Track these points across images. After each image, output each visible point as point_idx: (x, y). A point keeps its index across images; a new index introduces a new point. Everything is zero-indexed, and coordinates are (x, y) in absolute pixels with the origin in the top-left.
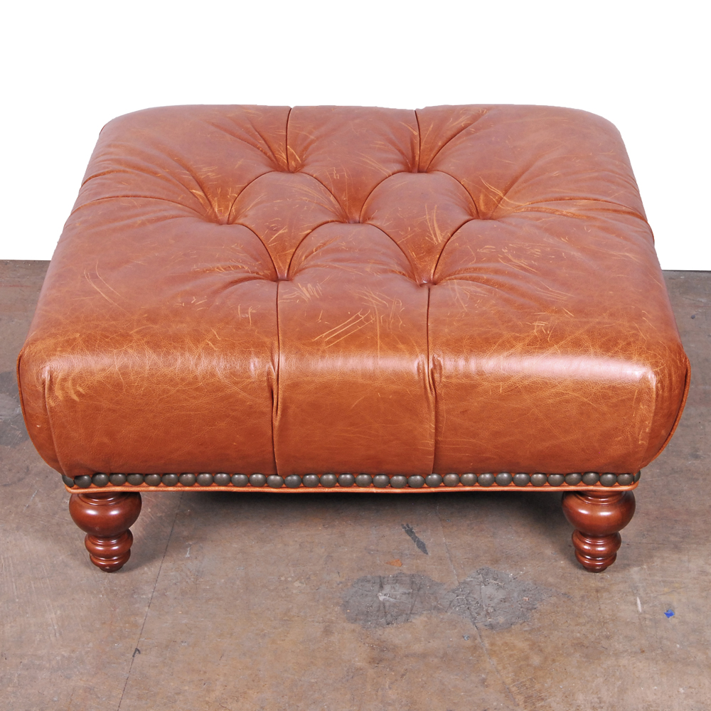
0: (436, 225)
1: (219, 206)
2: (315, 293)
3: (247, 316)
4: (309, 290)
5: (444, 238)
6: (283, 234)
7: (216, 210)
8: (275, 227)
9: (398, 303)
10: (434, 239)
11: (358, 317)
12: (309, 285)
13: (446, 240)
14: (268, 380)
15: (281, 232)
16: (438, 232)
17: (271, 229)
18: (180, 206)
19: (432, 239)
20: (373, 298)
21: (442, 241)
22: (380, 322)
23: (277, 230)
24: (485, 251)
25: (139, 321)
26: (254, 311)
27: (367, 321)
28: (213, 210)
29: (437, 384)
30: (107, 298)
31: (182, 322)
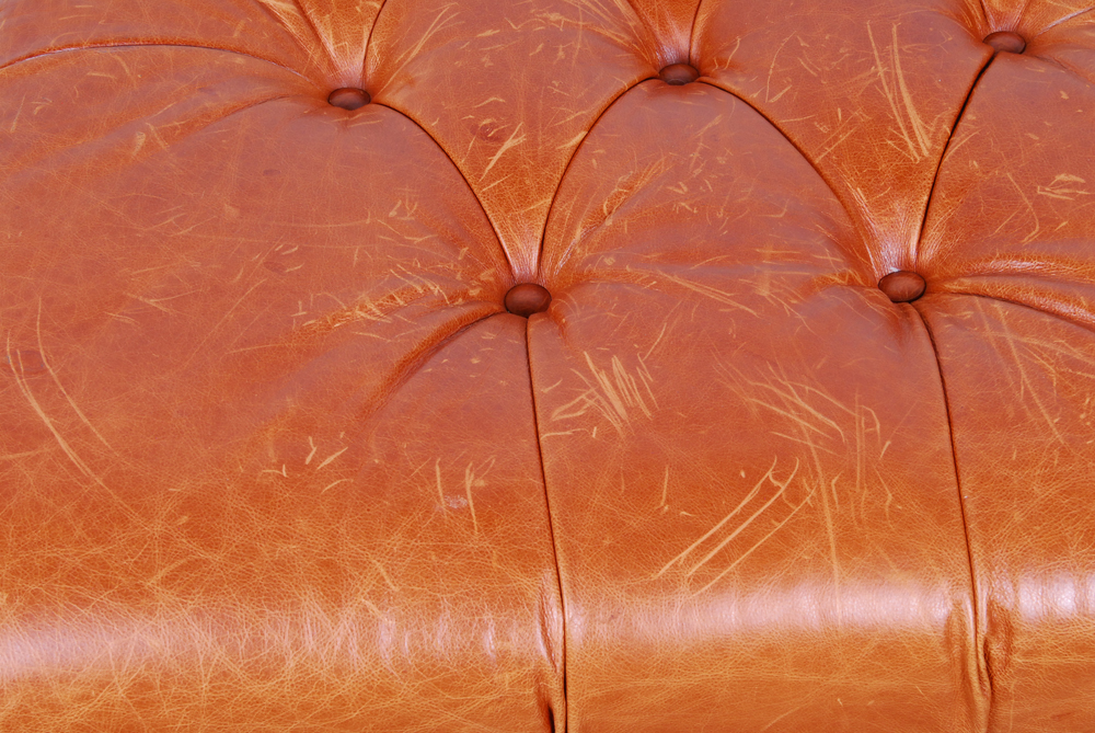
0: (907, 100)
1: (337, 38)
2: (638, 398)
3: (463, 502)
4: (620, 384)
5: (934, 140)
6: (514, 149)
7: (331, 47)
8: (492, 126)
9: (870, 424)
10: (911, 145)
11: (769, 490)
12: (617, 364)
13: (940, 148)
14: (539, 693)
15: (509, 144)
16: (916, 121)
17: (483, 134)
18: (239, 60)
19: (905, 147)
20: (798, 409)
21: (932, 151)
22: (831, 501)
23: (499, 139)
24: (1058, 194)
25: (167, 539)
26: (481, 483)
27: (796, 501)
28: (324, 49)
29: (996, 665)
30: (72, 456)
31: (286, 538)
